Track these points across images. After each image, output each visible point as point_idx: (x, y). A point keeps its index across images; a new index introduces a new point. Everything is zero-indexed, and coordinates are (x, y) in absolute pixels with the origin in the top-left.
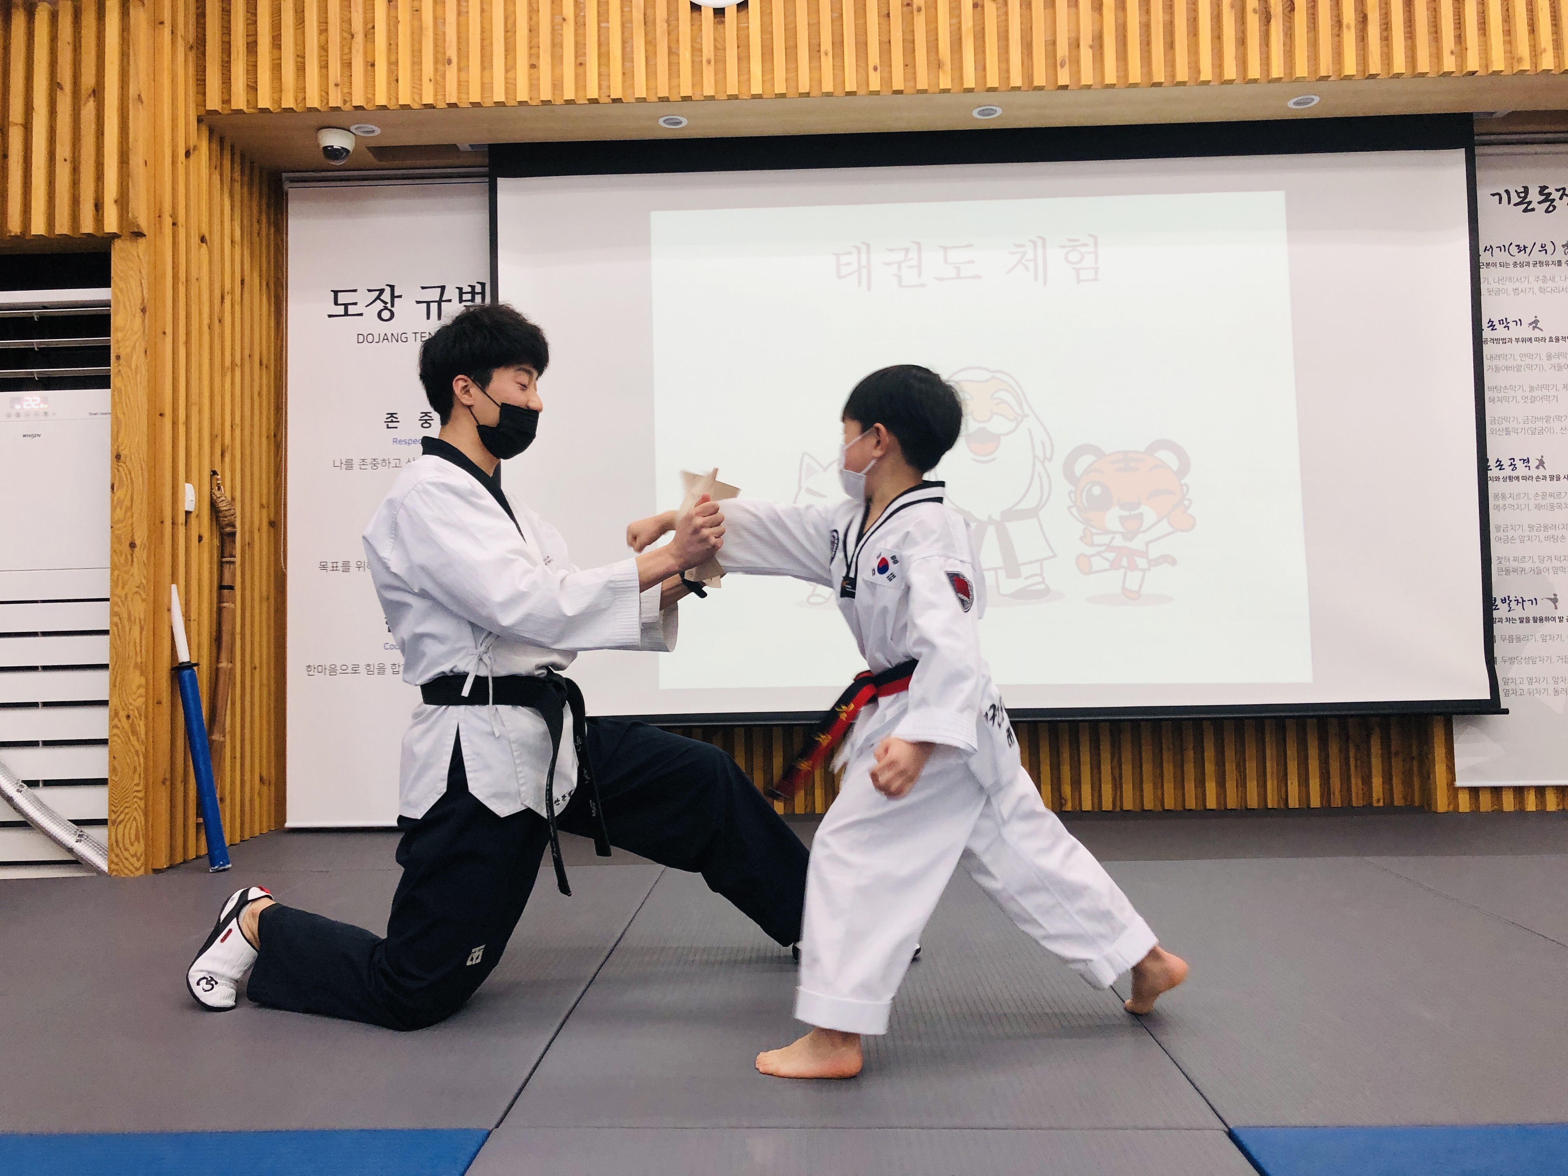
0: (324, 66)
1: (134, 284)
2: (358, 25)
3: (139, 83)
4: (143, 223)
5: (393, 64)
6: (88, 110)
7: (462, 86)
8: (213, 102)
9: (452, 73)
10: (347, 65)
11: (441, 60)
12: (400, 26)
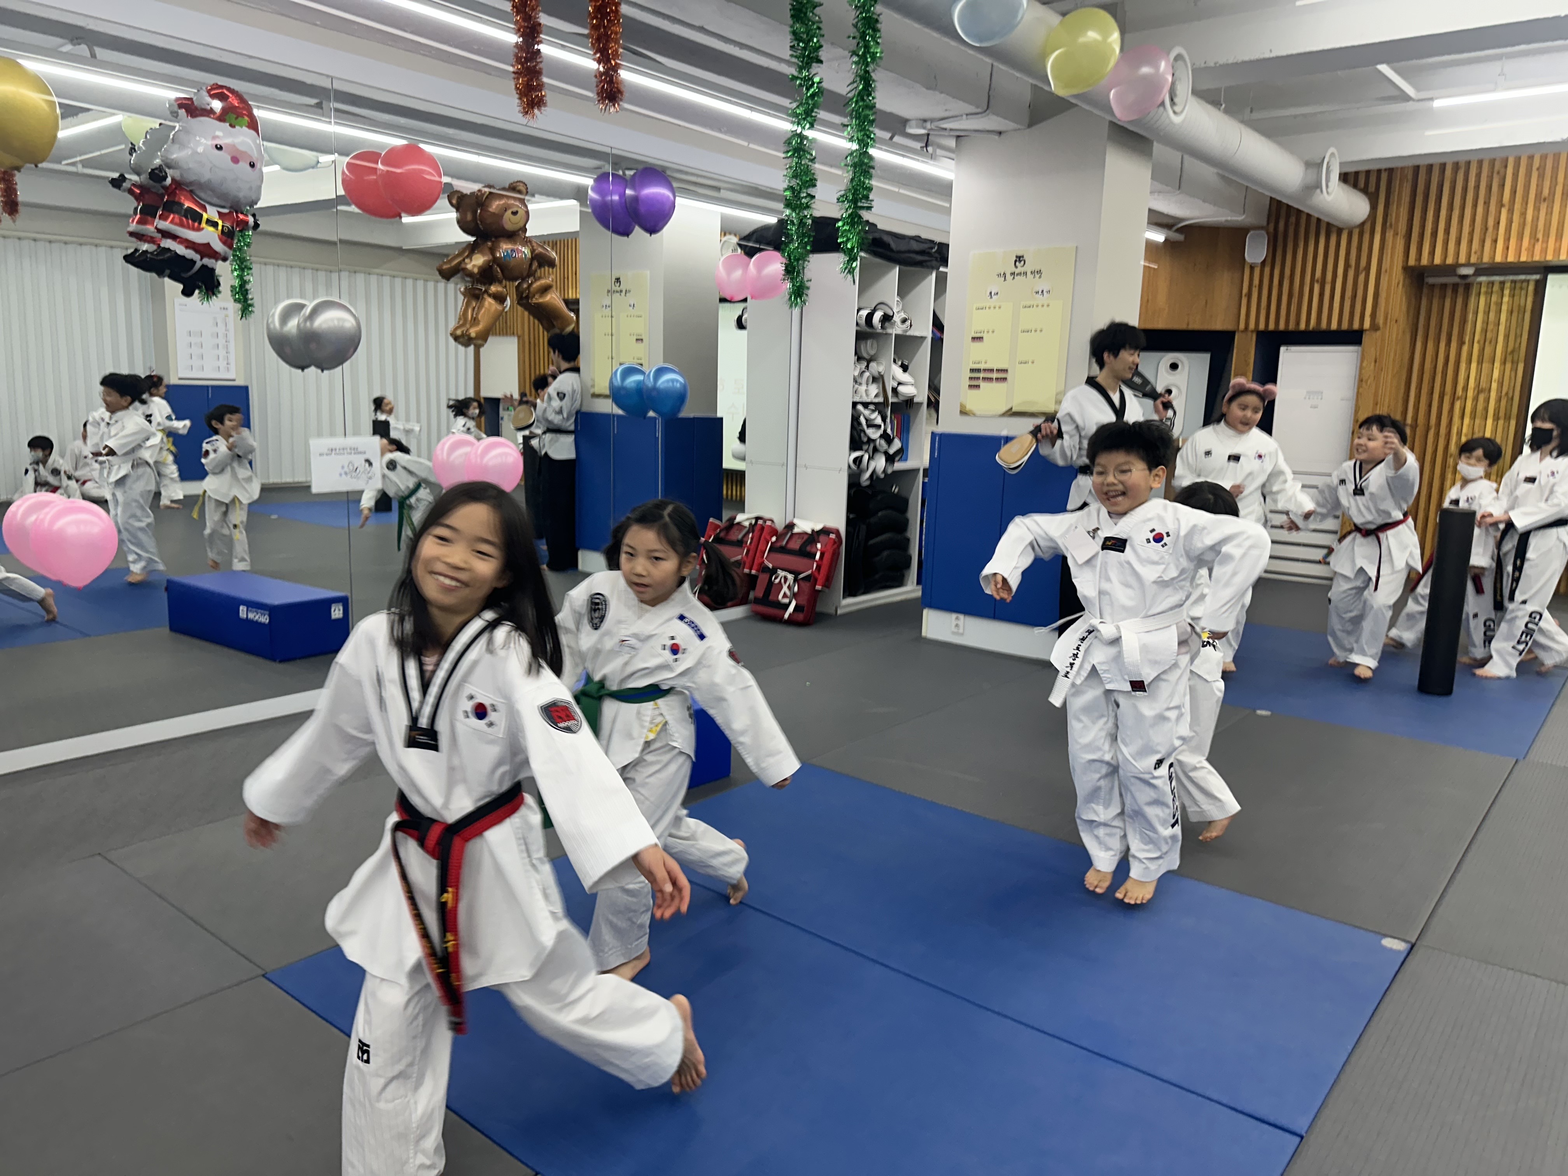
0: (1471, 241)
1: (1373, 349)
2: (1491, 222)
3: (1386, 265)
4: (1381, 325)
5: (1507, 239)
6: (1362, 278)
7: (1545, 251)
8: (1412, 262)
9: (1538, 247)
10: (1483, 242)
11: (1534, 238)
12: (1513, 225)
